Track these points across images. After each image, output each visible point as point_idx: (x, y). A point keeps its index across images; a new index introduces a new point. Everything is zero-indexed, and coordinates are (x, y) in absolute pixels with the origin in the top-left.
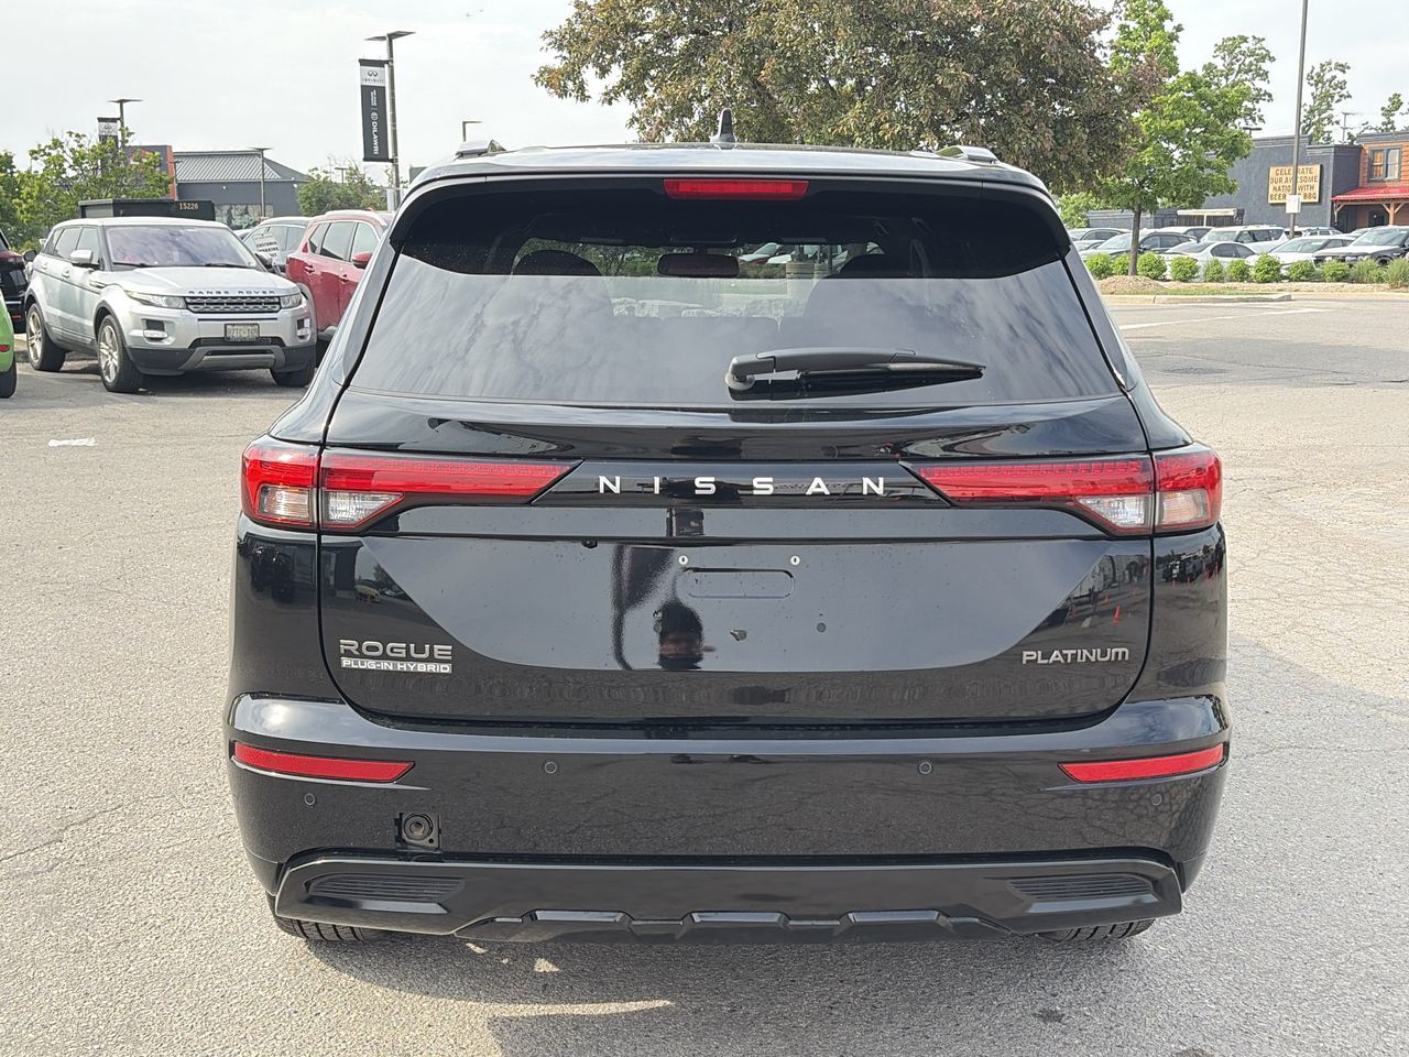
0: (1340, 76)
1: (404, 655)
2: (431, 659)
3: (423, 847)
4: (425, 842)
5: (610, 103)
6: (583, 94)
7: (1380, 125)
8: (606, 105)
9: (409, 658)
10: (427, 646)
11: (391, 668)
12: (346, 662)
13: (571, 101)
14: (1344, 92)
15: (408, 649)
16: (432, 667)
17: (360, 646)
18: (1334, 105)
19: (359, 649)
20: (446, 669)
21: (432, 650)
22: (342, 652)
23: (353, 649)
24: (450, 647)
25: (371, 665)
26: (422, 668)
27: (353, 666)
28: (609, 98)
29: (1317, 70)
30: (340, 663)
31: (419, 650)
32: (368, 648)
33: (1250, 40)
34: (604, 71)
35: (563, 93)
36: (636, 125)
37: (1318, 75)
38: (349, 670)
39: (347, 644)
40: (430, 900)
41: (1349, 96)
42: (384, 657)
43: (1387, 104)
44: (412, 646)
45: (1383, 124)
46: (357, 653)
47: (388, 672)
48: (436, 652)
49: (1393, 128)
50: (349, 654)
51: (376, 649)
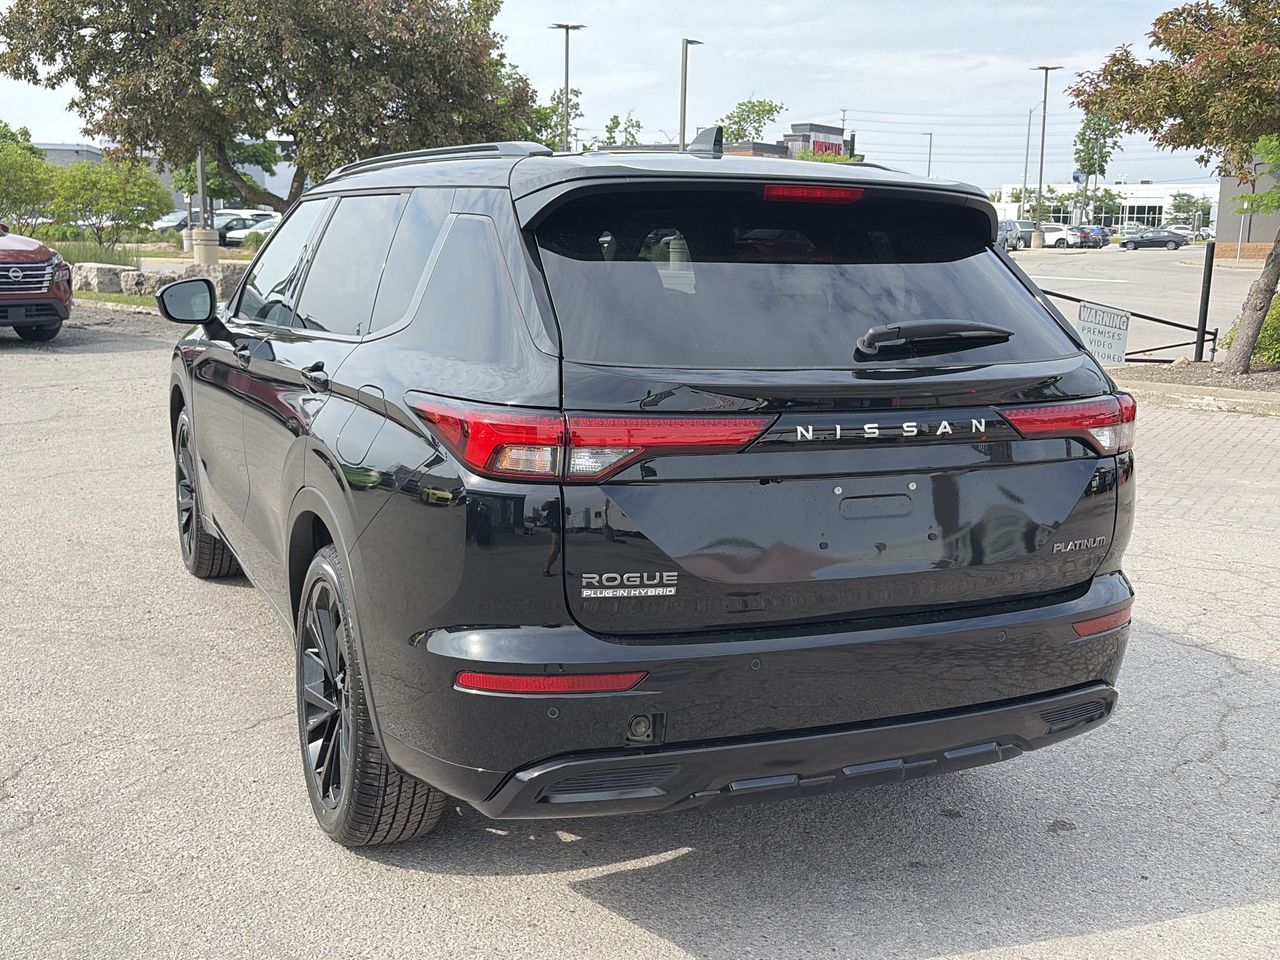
0: (574, 100)
1: (638, 583)
2: (661, 585)
3: (642, 742)
4: (644, 738)
5: (53, 88)
6: (35, 78)
7: (605, 139)
8: (49, 89)
9: (642, 585)
10: (658, 574)
11: (625, 595)
12: (586, 593)
13: (23, 82)
14: (578, 112)
15: (642, 577)
16: (660, 591)
17: (601, 577)
18: (571, 122)
19: (600, 581)
20: (672, 591)
21: (661, 577)
22: (584, 584)
23: (594, 581)
24: (676, 574)
25: (609, 593)
26: (651, 592)
27: (592, 595)
28: (53, 82)
29: (558, 93)
30: (580, 593)
31: (651, 577)
32: (608, 580)
33: (508, 66)
34: (51, 59)
35: (17, 76)
36: (76, 109)
37: (559, 97)
38: (589, 599)
39: (586, 578)
40: (650, 785)
41: (582, 115)
42: (622, 586)
43: (609, 123)
44: (645, 575)
45: (608, 138)
46: (597, 584)
47: (624, 598)
48: (665, 578)
49: (614, 142)
50: (590, 586)
51: (615, 579)
